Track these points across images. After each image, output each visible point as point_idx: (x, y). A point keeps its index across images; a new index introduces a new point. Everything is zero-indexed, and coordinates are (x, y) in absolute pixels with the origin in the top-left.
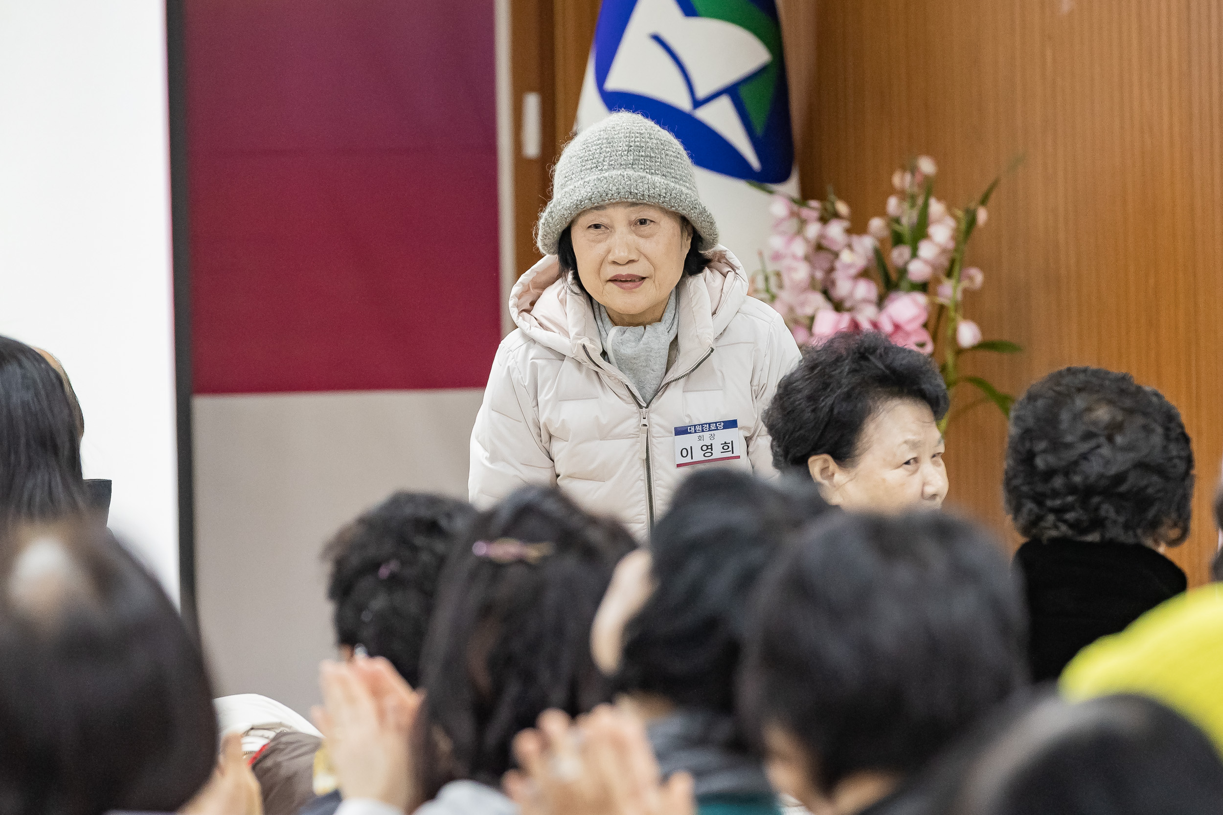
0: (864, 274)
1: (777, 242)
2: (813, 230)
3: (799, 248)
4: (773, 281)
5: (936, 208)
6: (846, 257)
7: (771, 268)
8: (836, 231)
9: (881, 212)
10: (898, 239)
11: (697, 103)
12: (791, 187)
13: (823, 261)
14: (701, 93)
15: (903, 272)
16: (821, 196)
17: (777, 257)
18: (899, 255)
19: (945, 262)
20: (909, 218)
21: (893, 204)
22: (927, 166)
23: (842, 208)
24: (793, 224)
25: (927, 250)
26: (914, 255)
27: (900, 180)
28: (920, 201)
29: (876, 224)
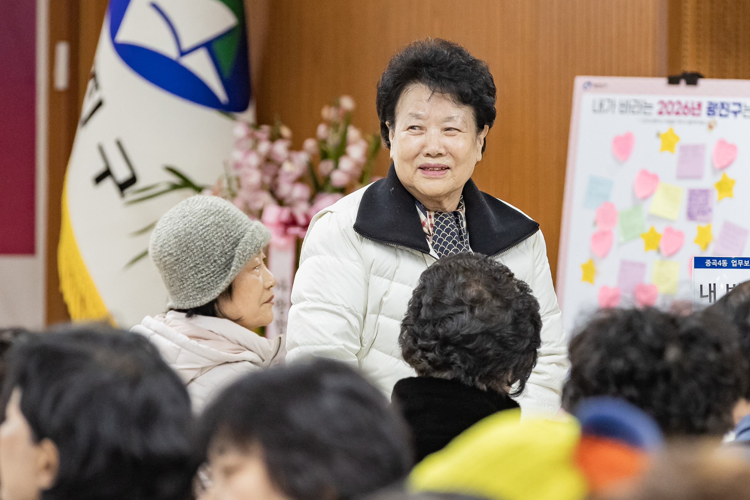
0: (300, 180)
1: (238, 155)
2: (264, 147)
3: (254, 160)
4: (234, 184)
5: (353, 133)
6: (287, 167)
7: (233, 173)
8: (280, 148)
9: (313, 135)
10: (324, 155)
11: (183, 53)
12: (249, 116)
13: (271, 169)
14: (186, 44)
15: (328, 179)
16: (270, 122)
17: (237, 166)
18: (325, 167)
19: (358, 173)
20: (333, 140)
21: (322, 130)
22: (347, 103)
23: (286, 131)
24: (249, 143)
25: (346, 164)
26: (336, 166)
27: (328, 113)
28: (341, 128)
29: (310, 144)
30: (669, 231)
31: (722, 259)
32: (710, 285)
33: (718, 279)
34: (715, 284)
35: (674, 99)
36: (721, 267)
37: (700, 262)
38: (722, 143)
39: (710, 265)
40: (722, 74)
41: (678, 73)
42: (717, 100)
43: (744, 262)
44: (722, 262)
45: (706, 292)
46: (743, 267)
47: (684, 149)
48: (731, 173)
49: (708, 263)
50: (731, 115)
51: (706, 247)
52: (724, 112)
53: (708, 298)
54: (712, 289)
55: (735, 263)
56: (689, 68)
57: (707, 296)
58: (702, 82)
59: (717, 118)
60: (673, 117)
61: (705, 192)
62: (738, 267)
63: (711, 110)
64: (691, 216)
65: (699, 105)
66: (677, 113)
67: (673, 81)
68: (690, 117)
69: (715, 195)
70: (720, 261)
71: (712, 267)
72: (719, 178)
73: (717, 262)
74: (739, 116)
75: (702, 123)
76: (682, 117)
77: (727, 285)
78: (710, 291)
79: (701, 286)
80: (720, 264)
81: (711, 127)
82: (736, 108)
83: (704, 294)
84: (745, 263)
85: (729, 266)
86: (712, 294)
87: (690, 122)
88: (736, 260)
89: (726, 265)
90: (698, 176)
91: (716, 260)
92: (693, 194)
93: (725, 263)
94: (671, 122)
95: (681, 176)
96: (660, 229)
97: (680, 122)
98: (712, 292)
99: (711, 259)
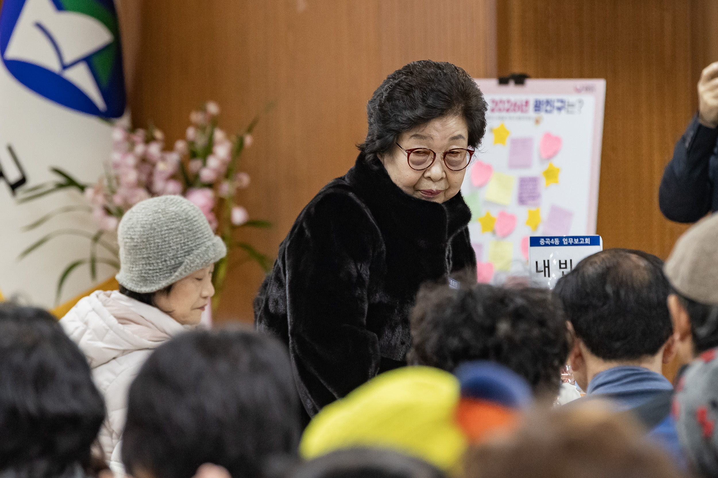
0: (173, 177)
1: (116, 157)
2: (140, 149)
3: (131, 160)
4: (114, 183)
5: (219, 135)
6: (161, 167)
7: (113, 172)
8: (154, 149)
9: (183, 136)
10: (193, 155)
11: (65, 67)
12: (125, 121)
13: (147, 168)
14: (68, 58)
15: (197, 176)
16: (145, 127)
17: (116, 166)
18: (194, 165)
19: (223, 170)
20: (201, 141)
21: (191, 133)
22: (213, 108)
23: (158, 134)
24: (126, 145)
25: (213, 162)
26: (204, 164)
27: (196, 117)
28: (208, 130)
29: (180, 145)
30: (503, 215)
31: (554, 238)
32: (544, 261)
33: (551, 256)
34: (548, 261)
35: (505, 97)
36: (554, 245)
37: (535, 241)
38: (548, 137)
39: (544, 244)
40: (546, 74)
41: (507, 74)
42: (543, 97)
43: (573, 240)
44: (554, 240)
45: (541, 268)
46: (573, 244)
47: (514, 142)
48: (556, 162)
49: (542, 242)
50: (555, 112)
51: (536, 228)
52: (549, 108)
53: (543, 273)
54: (547, 265)
55: (566, 241)
56: (517, 70)
57: (542, 271)
58: (530, 83)
59: (543, 114)
60: (504, 114)
61: (534, 180)
62: (569, 245)
63: (538, 106)
64: (522, 201)
65: (527, 103)
66: (508, 110)
67: (503, 81)
68: (519, 114)
69: (543, 182)
70: (553, 240)
71: (546, 245)
72: (546, 167)
73: (550, 240)
74: (563, 112)
75: (529, 118)
76: (512, 114)
77: (560, 261)
78: (545, 267)
79: (537, 262)
80: (553, 243)
81: (537, 121)
82: (559, 104)
83: (539, 269)
84: (575, 241)
85: (561, 244)
86: (547, 269)
87: (519, 118)
88: (567, 239)
89: (558, 244)
90: (527, 165)
91: (549, 239)
92: (523, 182)
93: (557, 241)
94: (502, 118)
95: (512, 166)
96: (494, 213)
97: (511, 118)
98: (547, 267)
99: (545, 238)
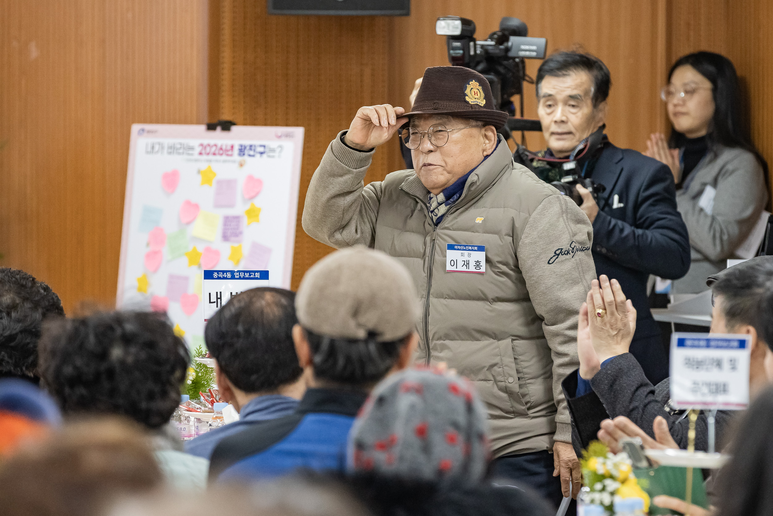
30: (208, 250)
31: (226, 271)
32: (217, 293)
33: (223, 287)
34: (221, 292)
35: (212, 142)
36: (226, 278)
37: (209, 275)
38: (251, 178)
39: (217, 277)
40: (254, 122)
41: (215, 121)
42: (247, 143)
43: (244, 274)
44: (226, 274)
45: (214, 299)
46: (244, 278)
47: (219, 182)
48: (258, 202)
49: (215, 275)
50: (258, 156)
51: (238, 262)
52: (252, 153)
53: (216, 304)
54: (219, 296)
55: (237, 275)
56: (226, 116)
57: (214, 302)
58: (234, 128)
59: (246, 157)
60: (211, 157)
61: (237, 218)
62: (240, 278)
63: (242, 151)
64: (225, 238)
65: (232, 147)
66: (214, 154)
67: (211, 127)
68: (224, 157)
69: (245, 221)
70: (225, 273)
71: (219, 278)
72: (248, 207)
73: (223, 274)
74: (264, 156)
75: (234, 162)
76: (218, 157)
77: (231, 293)
78: (217, 298)
79: (210, 294)
80: (225, 276)
81: (241, 165)
82: (262, 149)
83: (212, 301)
84: (246, 275)
85: (233, 278)
86: (219, 300)
87: (225, 161)
88: (238, 273)
89: (230, 277)
90: (231, 206)
91: (222, 273)
92: (227, 220)
93: (229, 275)
94: (210, 161)
95: (218, 205)
96: (201, 248)
97: (217, 161)
98: (219, 298)
99: (218, 272)
